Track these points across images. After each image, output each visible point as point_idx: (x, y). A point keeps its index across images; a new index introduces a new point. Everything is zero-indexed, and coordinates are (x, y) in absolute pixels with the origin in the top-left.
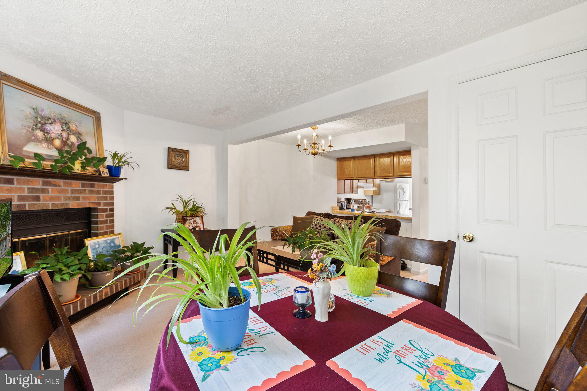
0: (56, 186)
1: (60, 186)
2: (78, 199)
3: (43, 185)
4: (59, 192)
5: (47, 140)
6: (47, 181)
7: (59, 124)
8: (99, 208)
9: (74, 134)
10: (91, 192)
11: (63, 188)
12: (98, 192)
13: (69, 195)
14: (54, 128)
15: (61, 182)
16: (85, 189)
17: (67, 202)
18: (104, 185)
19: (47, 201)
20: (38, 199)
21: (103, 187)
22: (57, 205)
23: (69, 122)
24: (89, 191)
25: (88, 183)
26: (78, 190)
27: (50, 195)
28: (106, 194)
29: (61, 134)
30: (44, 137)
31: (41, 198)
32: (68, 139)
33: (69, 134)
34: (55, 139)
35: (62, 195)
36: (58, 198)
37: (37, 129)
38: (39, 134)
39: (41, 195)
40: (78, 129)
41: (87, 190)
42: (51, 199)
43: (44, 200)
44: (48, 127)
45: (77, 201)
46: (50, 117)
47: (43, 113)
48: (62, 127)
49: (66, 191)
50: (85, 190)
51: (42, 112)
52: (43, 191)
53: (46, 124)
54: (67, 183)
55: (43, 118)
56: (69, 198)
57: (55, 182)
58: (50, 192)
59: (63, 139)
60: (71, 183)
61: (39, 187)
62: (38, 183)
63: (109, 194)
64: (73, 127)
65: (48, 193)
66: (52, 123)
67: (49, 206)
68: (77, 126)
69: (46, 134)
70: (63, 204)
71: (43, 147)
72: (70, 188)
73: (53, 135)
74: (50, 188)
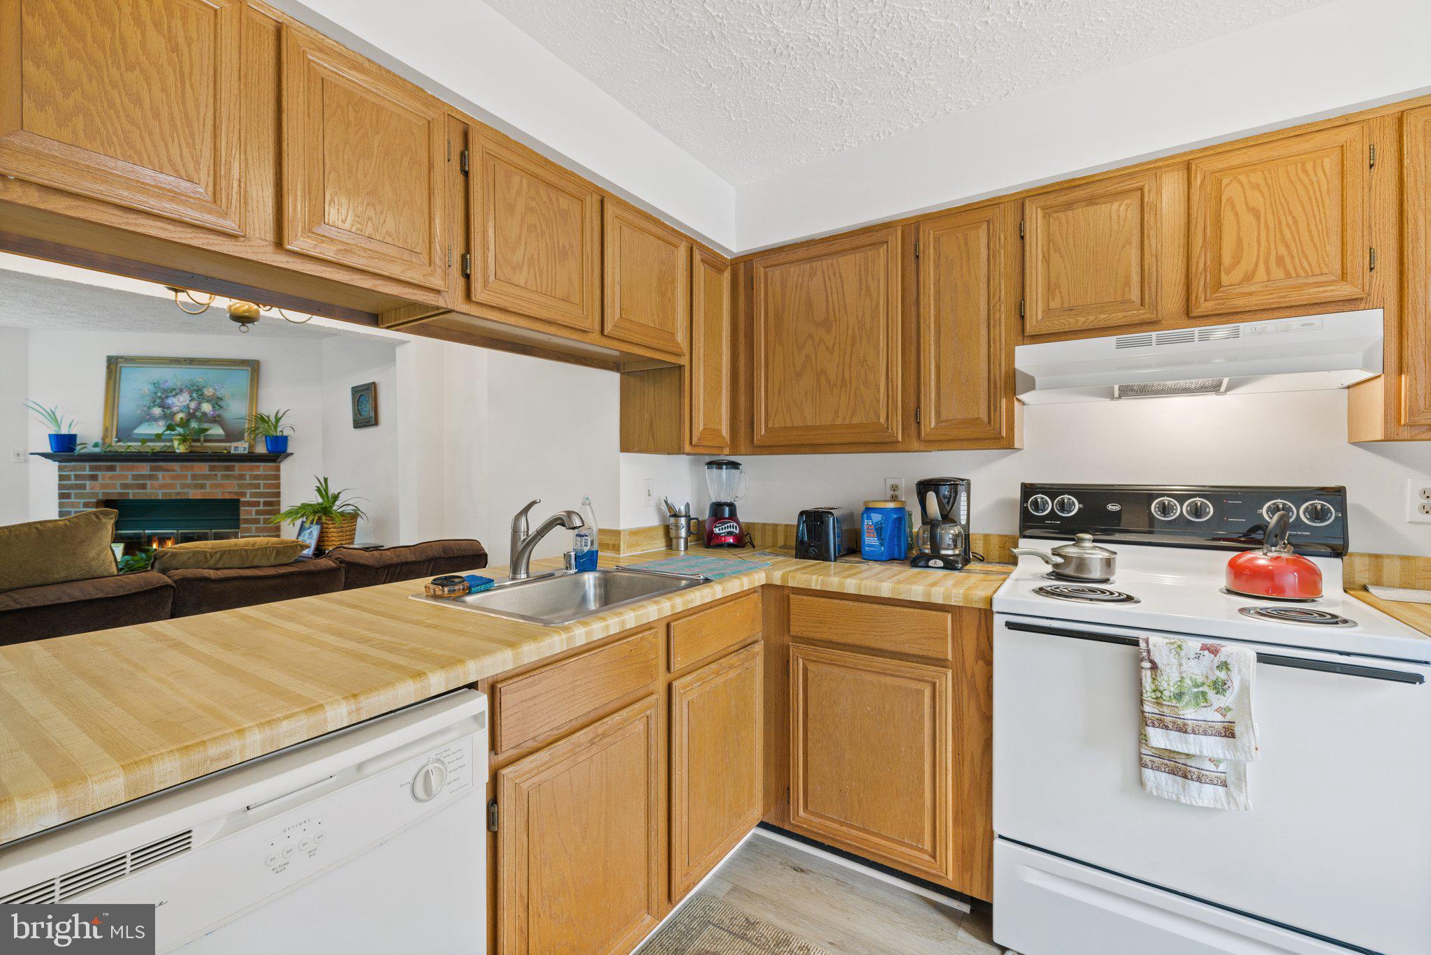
0: (169, 471)
1: (174, 471)
2: (202, 486)
3: (151, 470)
4: (173, 478)
5: (166, 417)
6: (157, 466)
7: (186, 393)
8: (242, 499)
9: (208, 401)
10: (228, 477)
11: (179, 473)
12: (242, 477)
13: (189, 481)
14: (179, 400)
15: (176, 466)
16: (216, 473)
17: (186, 491)
18: (251, 466)
19: (156, 489)
20: (144, 486)
21: (252, 469)
22: (170, 494)
23: (204, 387)
24: (222, 475)
25: (222, 466)
26: (204, 475)
27: (161, 482)
28: (255, 479)
29: (188, 405)
30: (162, 413)
31: (148, 487)
32: (198, 408)
33: (200, 404)
34: (178, 412)
35: (177, 482)
36: (172, 486)
37: (154, 406)
38: (157, 411)
39: (149, 482)
40: (218, 393)
41: (219, 475)
42: (162, 487)
43: (152, 487)
44: (169, 401)
45: (201, 489)
46: (175, 387)
47: (166, 384)
48: (191, 397)
49: (185, 477)
50: (216, 475)
51: (164, 384)
52: (151, 477)
53: (167, 397)
54: (186, 467)
55: (165, 391)
56: (189, 486)
57: (168, 466)
58: (160, 479)
59: (189, 411)
60: (192, 467)
61: (148, 473)
62: (144, 468)
63: (263, 480)
64: (208, 392)
65: (158, 479)
66: (176, 394)
67: (158, 495)
68: (215, 390)
69: (165, 410)
70: (178, 493)
71: (159, 425)
72: (190, 473)
73: (175, 409)
74: (160, 474)
